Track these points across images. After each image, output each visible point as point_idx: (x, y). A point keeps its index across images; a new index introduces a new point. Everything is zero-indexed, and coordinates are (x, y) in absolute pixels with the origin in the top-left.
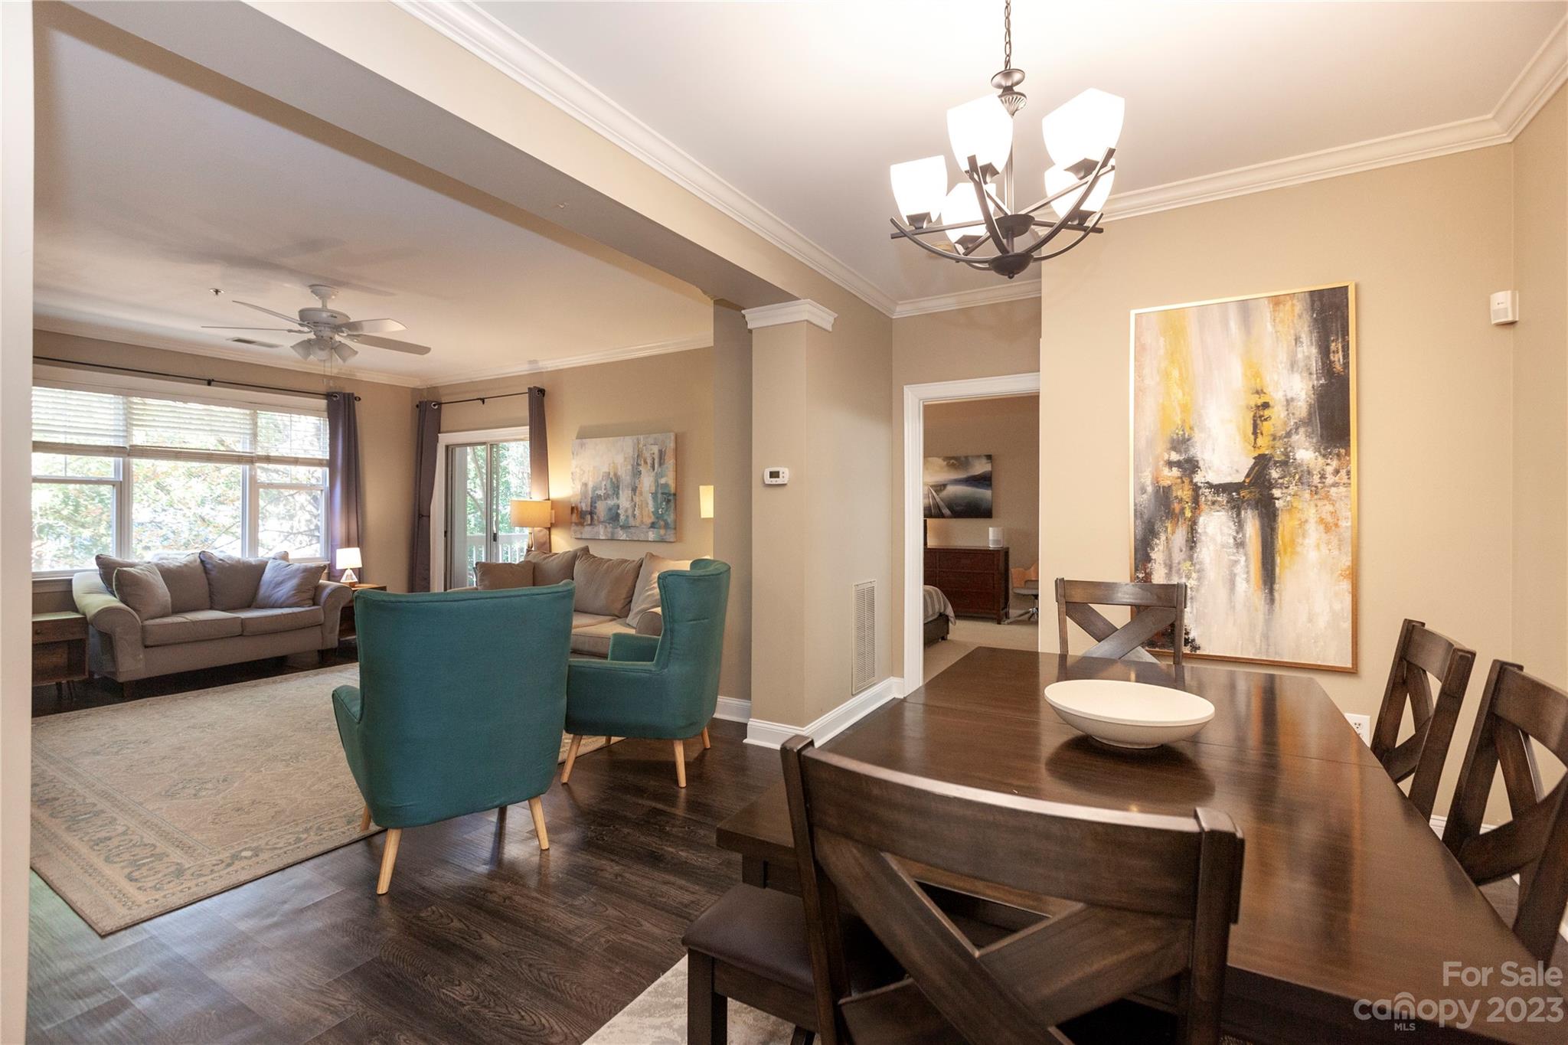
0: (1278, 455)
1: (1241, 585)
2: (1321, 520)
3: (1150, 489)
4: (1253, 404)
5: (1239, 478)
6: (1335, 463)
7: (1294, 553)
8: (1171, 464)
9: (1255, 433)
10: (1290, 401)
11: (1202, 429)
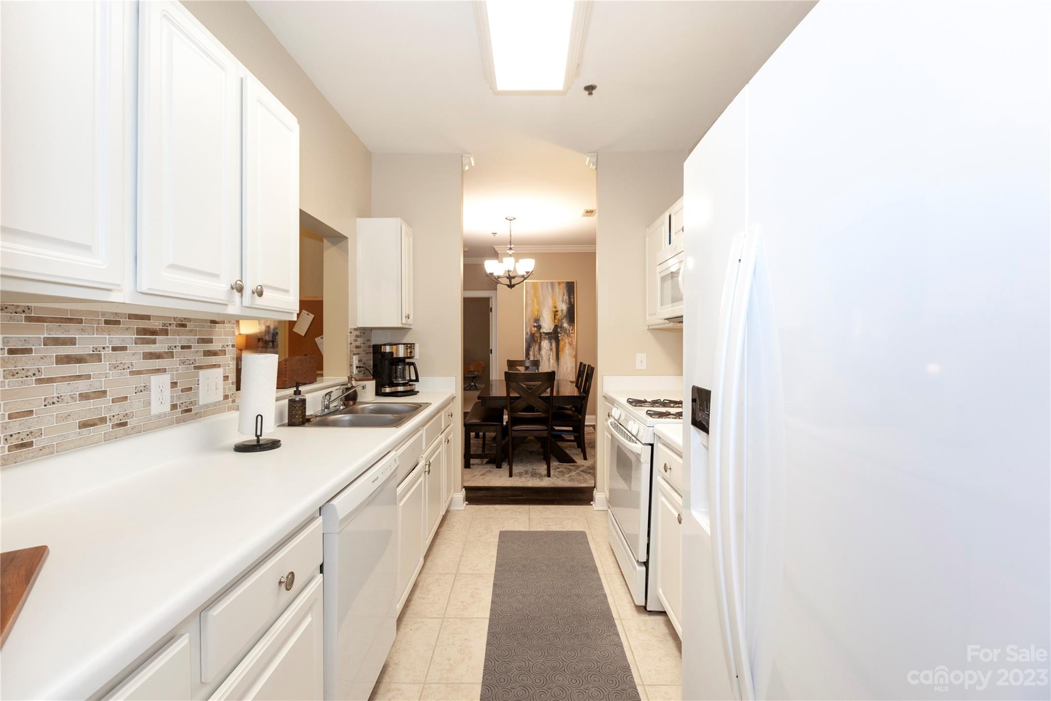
0: (560, 326)
1: (551, 361)
2: (569, 343)
3: (529, 334)
4: (554, 311)
5: (551, 331)
6: (572, 328)
7: (563, 351)
8: (534, 326)
9: (554, 319)
10: (562, 310)
11: (542, 317)
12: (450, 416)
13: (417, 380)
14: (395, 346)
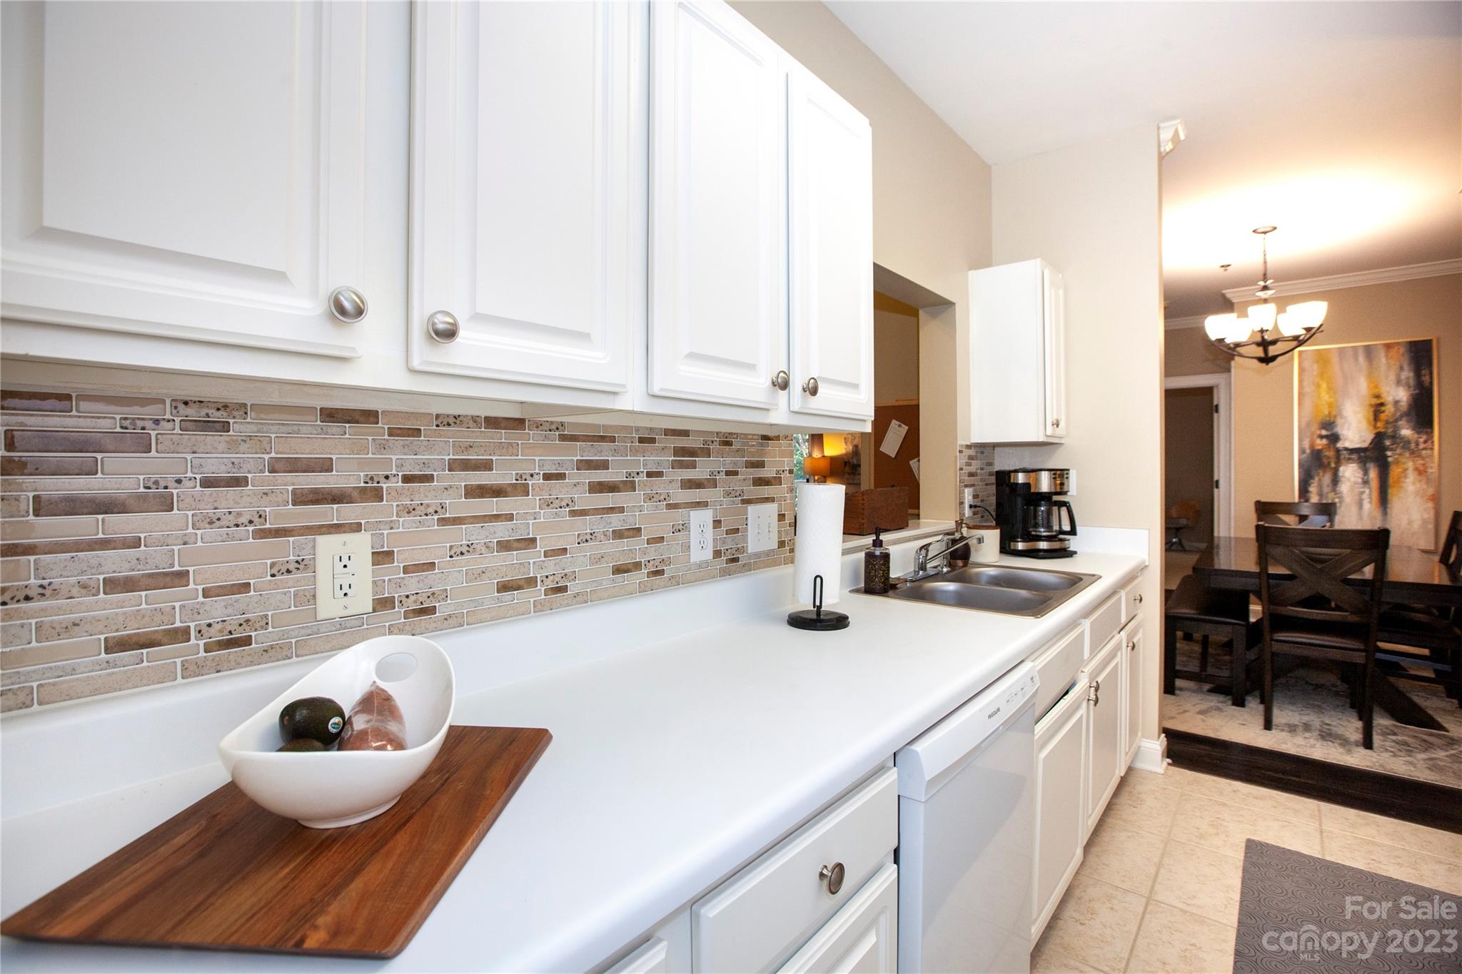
1: (1367, 506)
2: (1416, 468)
3: (1308, 451)
4: (1373, 403)
5: (1365, 445)
7: (1400, 487)
9: (1375, 420)
10: (1397, 402)
11: (1342, 417)
12: (1138, 601)
13: (1073, 532)
14: (1034, 473)
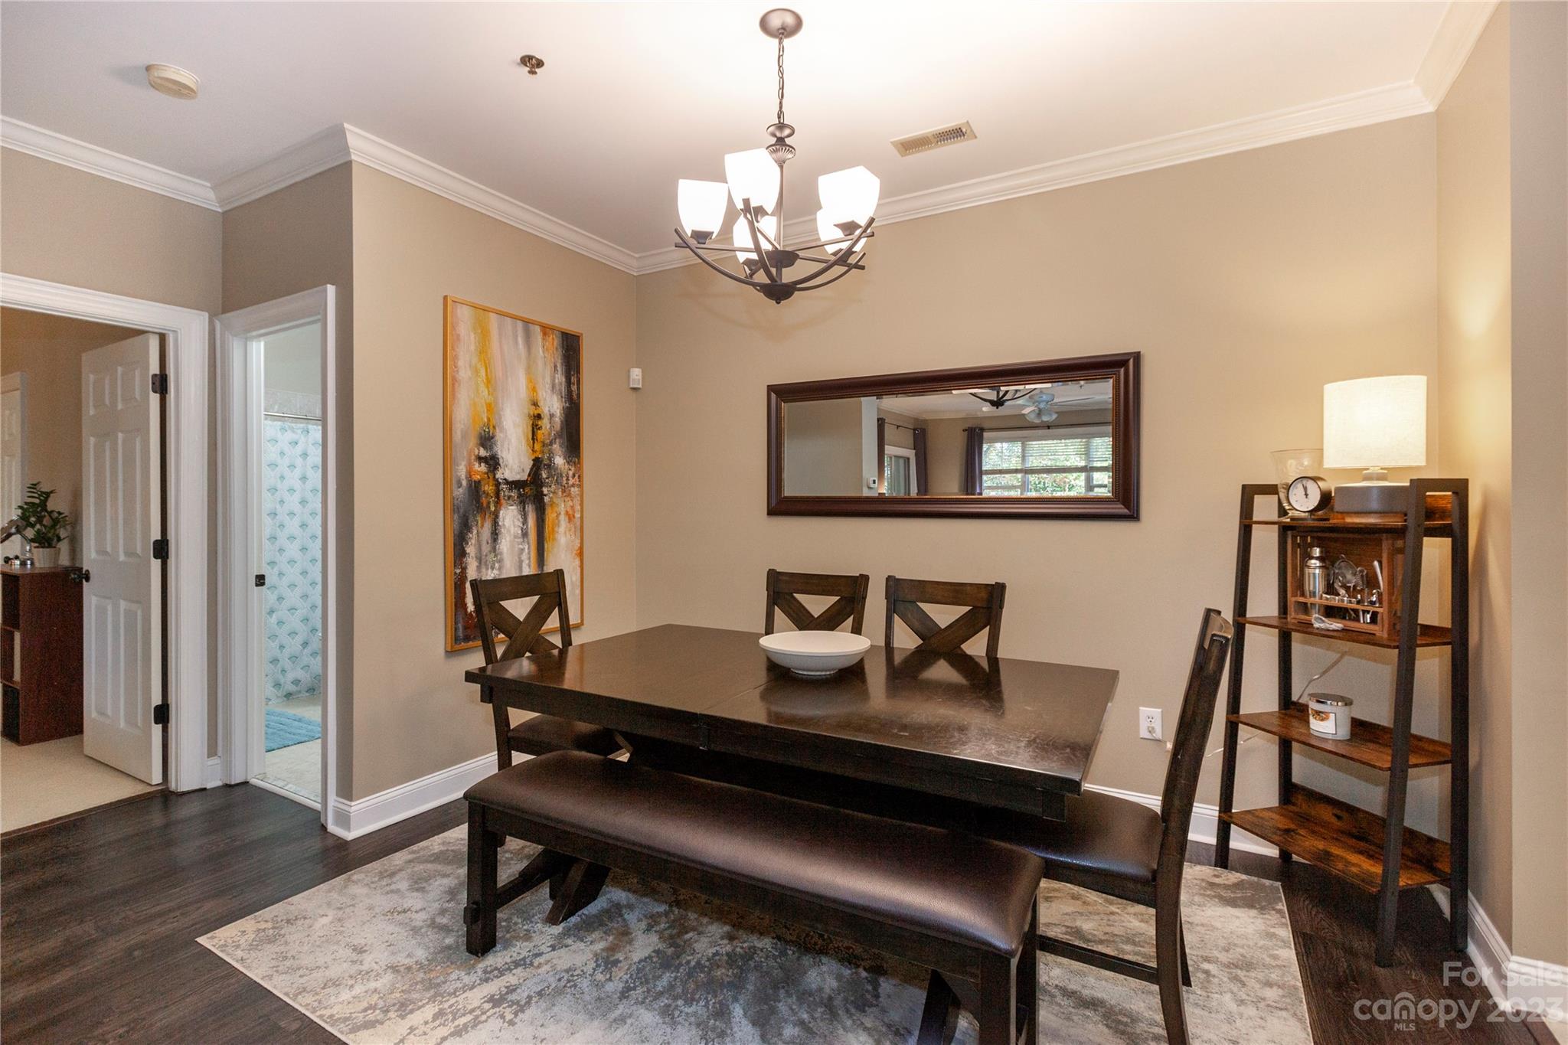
0: (545, 462)
3: (464, 483)
4: (532, 414)
5: (524, 477)
6: (573, 469)
7: (554, 539)
8: (480, 459)
9: (533, 439)
10: (552, 416)
11: (502, 428)
